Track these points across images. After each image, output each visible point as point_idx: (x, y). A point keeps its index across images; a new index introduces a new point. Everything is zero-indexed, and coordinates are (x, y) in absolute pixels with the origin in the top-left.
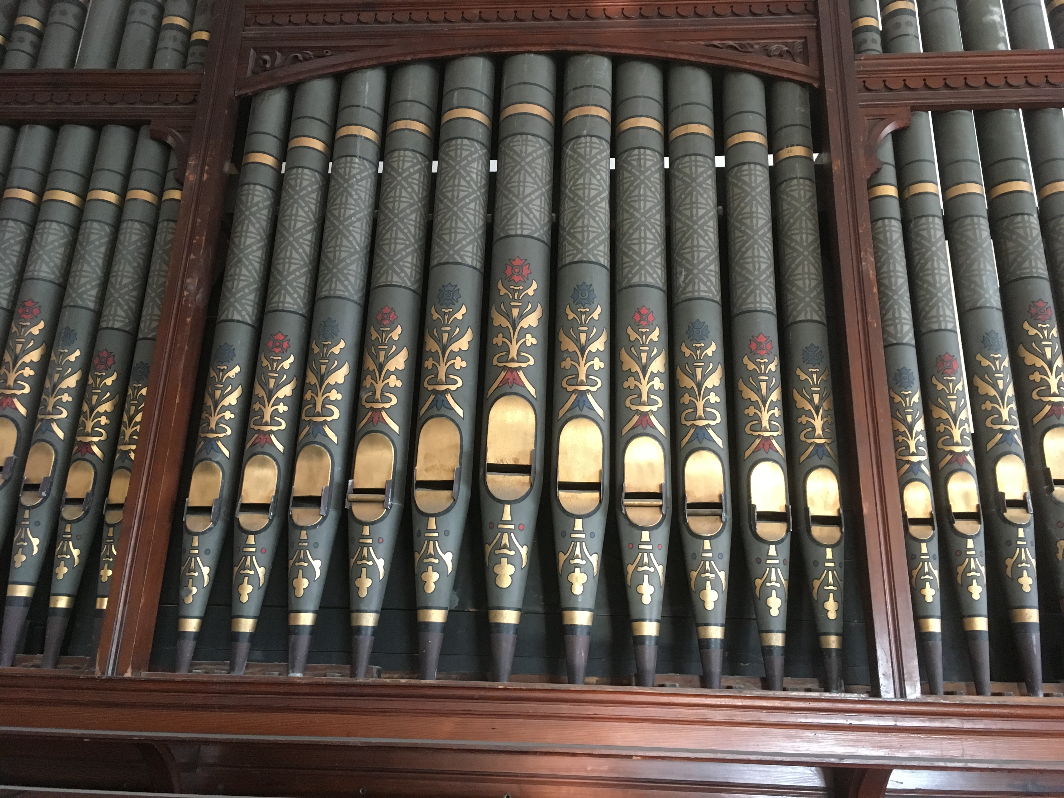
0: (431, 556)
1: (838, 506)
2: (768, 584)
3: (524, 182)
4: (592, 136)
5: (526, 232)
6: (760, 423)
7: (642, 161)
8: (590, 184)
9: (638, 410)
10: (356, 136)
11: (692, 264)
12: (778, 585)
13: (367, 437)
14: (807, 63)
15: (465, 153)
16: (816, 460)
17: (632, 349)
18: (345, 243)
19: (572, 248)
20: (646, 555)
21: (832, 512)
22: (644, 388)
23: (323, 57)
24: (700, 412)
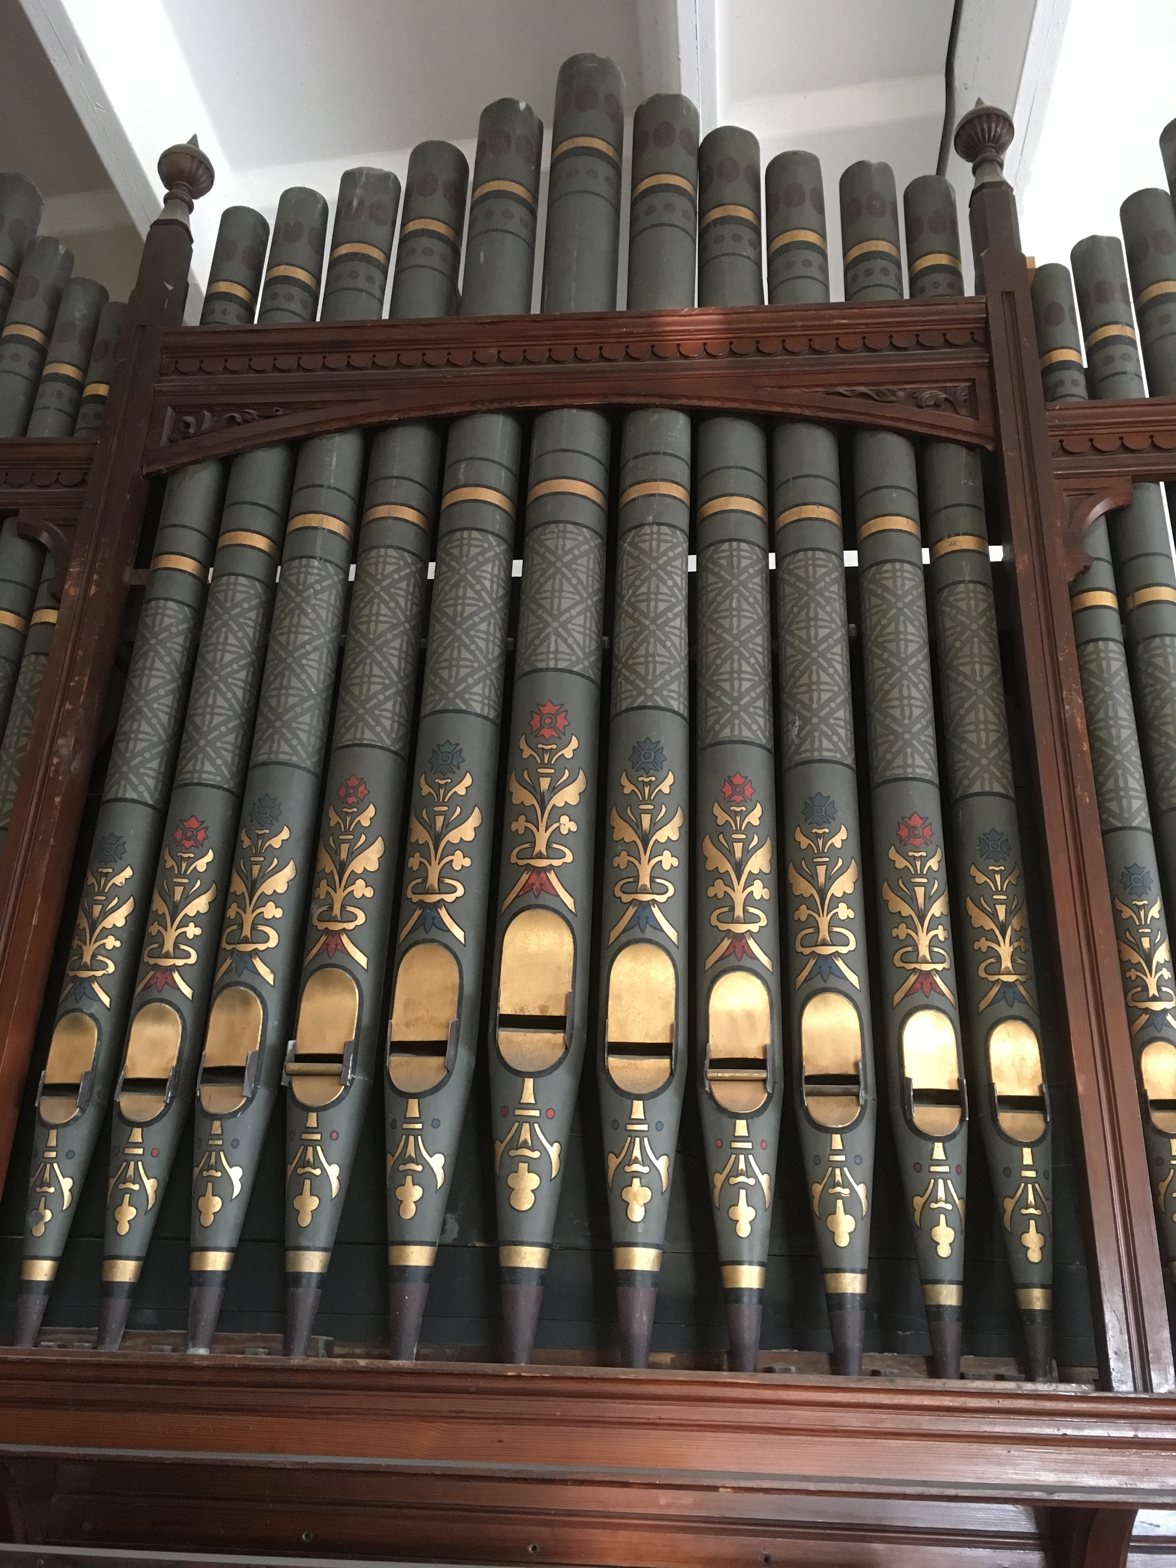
0: (411, 1160)
1: (1040, 1080)
2: (934, 1206)
3: (561, 590)
4: (660, 524)
5: (562, 665)
6: (916, 950)
7: (735, 560)
8: (658, 593)
9: (729, 930)
10: (316, 528)
11: (810, 709)
12: (949, 1207)
13: (318, 974)
14: (975, 415)
15: (474, 551)
16: (1002, 1008)
17: (721, 837)
18: (295, 682)
19: (630, 688)
20: (742, 1157)
21: (1029, 1090)
22: (739, 897)
23: (272, 417)
24: (824, 934)
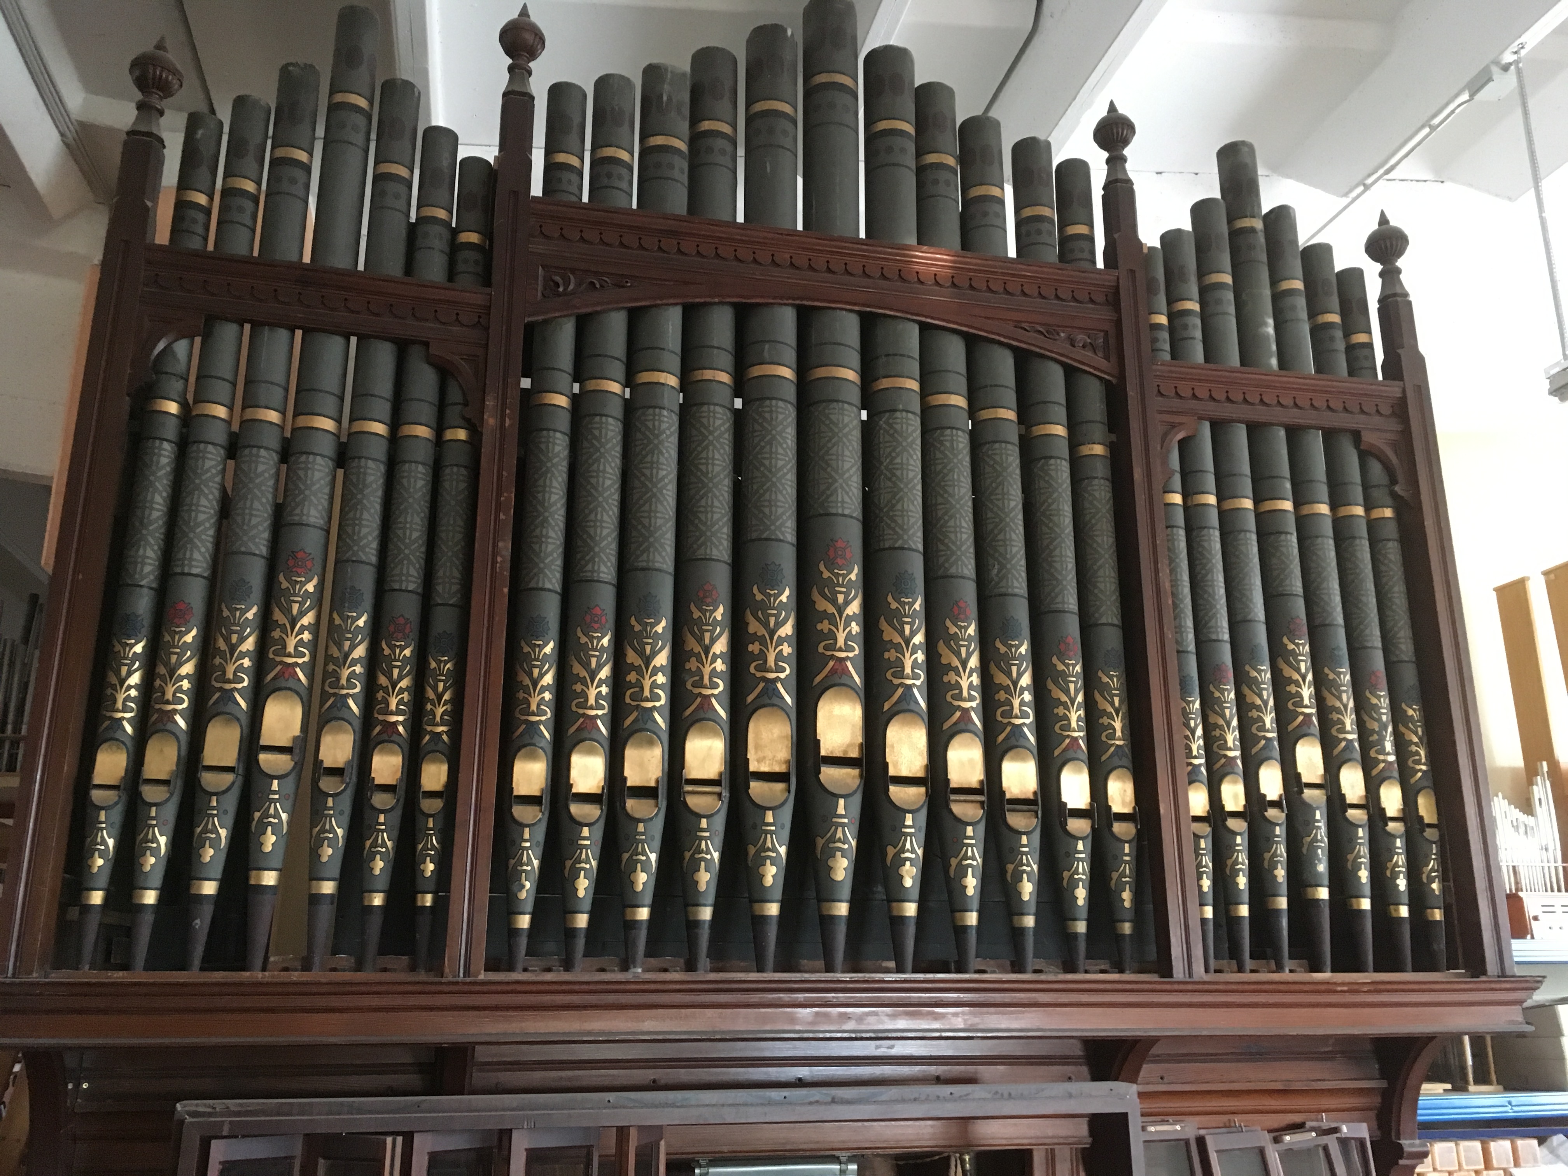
0: (769, 850)
1: (1133, 804)
2: (1076, 877)
3: (843, 455)
4: (907, 411)
5: (847, 512)
6: (1070, 724)
7: (955, 444)
8: (908, 464)
9: (959, 706)
10: (663, 384)
11: (1005, 558)
12: (1084, 877)
13: (697, 725)
14: (1107, 358)
15: (781, 417)
16: (1116, 761)
17: (952, 642)
18: (660, 508)
19: (892, 532)
20: (970, 849)
21: (1127, 810)
22: (965, 684)
23: (623, 287)
24: (1016, 711)
